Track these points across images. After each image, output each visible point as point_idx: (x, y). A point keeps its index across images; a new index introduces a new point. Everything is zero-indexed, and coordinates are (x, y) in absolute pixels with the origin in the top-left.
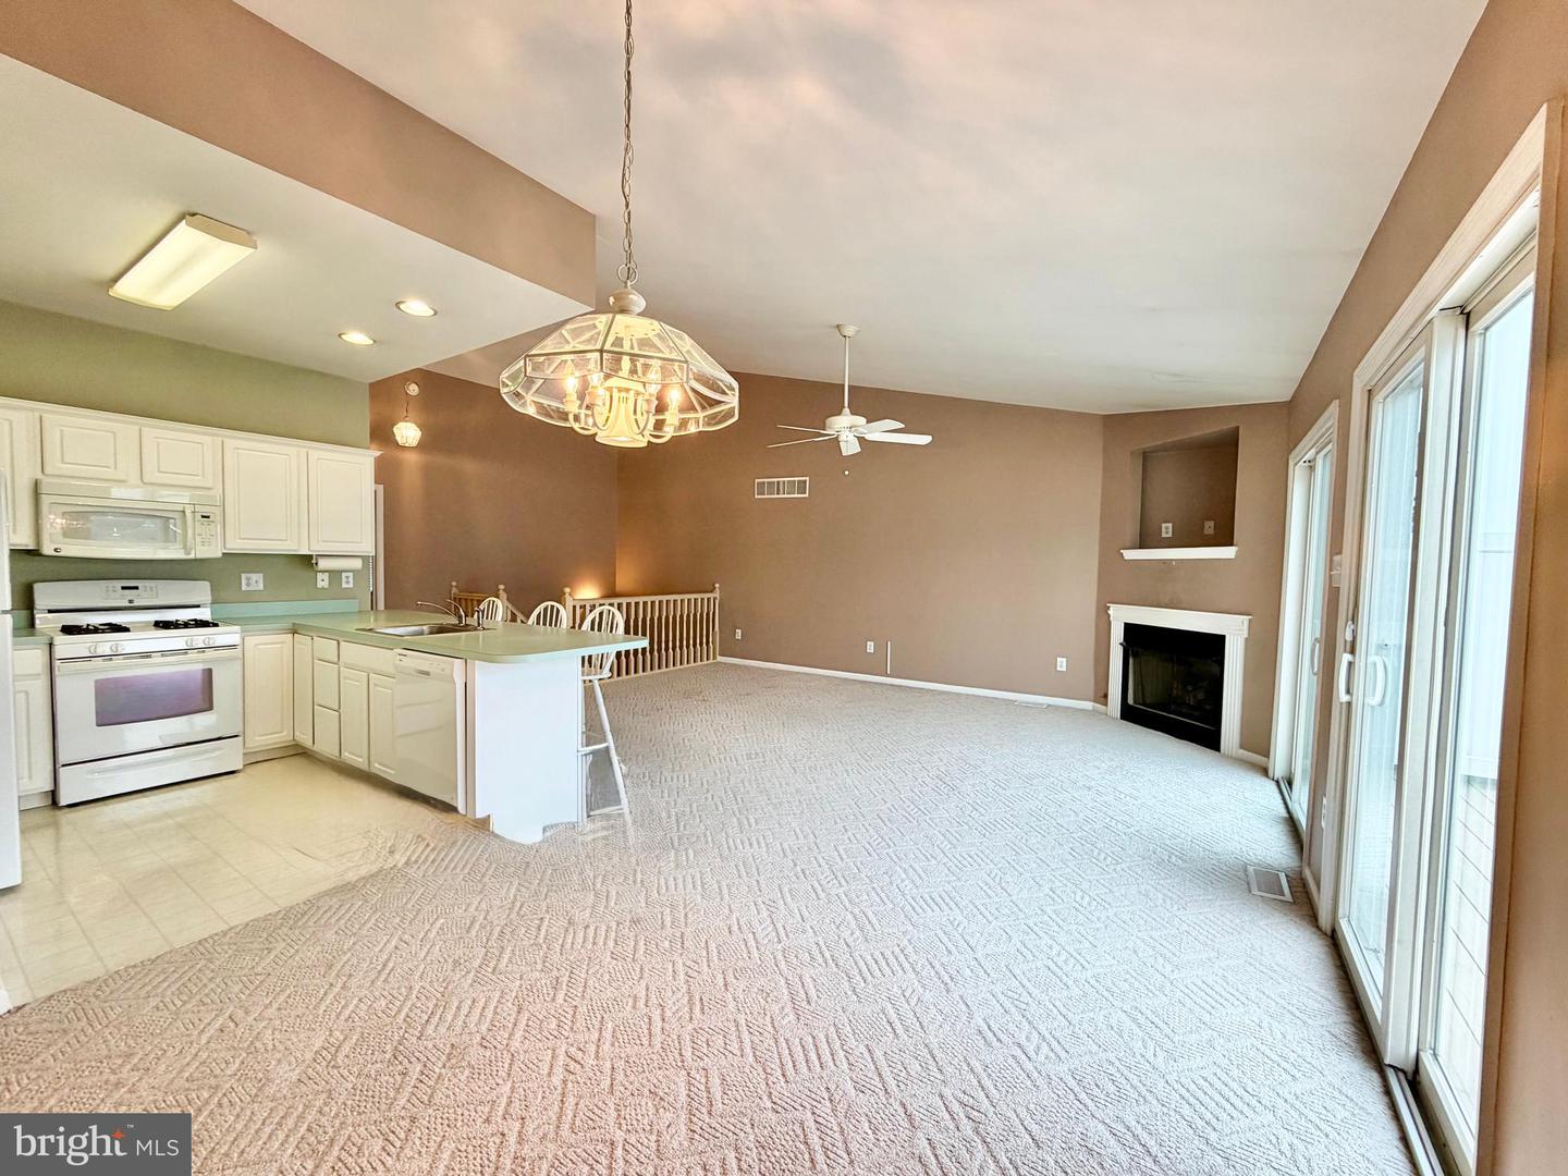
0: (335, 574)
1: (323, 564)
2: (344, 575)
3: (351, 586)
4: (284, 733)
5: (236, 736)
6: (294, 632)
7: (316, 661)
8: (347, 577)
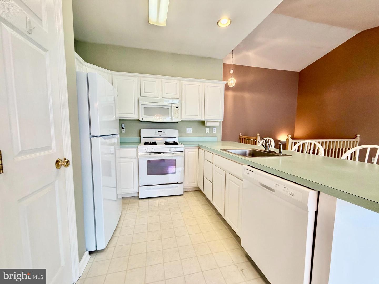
0: (211, 127)
1: (208, 124)
2: (213, 128)
3: (215, 132)
4: (195, 183)
5: (182, 183)
6: (199, 148)
7: (205, 160)
8: (214, 129)
